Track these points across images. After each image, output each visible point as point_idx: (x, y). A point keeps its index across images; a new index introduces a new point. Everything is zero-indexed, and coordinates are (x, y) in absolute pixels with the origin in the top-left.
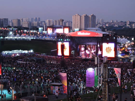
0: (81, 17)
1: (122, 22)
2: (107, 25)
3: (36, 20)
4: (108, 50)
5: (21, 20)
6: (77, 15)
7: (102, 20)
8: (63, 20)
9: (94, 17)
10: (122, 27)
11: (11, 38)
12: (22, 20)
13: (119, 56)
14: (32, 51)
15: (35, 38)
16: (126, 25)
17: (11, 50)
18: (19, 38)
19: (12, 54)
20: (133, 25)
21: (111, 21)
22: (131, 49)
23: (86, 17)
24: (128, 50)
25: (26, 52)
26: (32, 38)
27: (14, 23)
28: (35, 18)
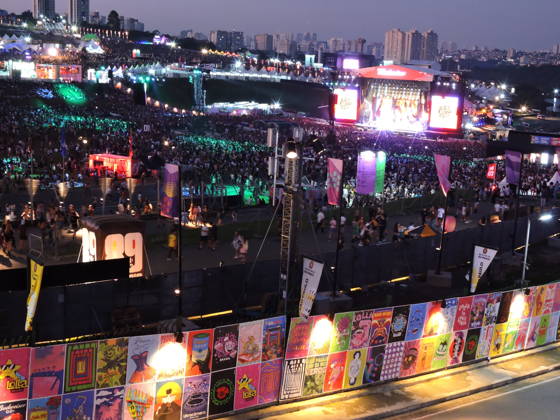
0: (404, 34)
1: (497, 50)
2: (463, 57)
3: (307, 37)
4: (443, 111)
5: (275, 38)
6: (395, 30)
7: (454, 45)
8: (364, 41)
9: (433, 36)
10: (495, 62)
11: (237, 74)
12: (278, 36)
13: (469, 126)
14: (277, 106)
15: (289, 78)
16: (505, 57)
17: (232, 102)
18: (255, 75)
19: (234, 109)
20: (522, 59)
21: (474, 49)
22: (502, 114)
23: (417, 36)
24: (494, 115)
25: (264, 107)
26: (284, 77)
27: (259, 42)
28: (305, 34)
